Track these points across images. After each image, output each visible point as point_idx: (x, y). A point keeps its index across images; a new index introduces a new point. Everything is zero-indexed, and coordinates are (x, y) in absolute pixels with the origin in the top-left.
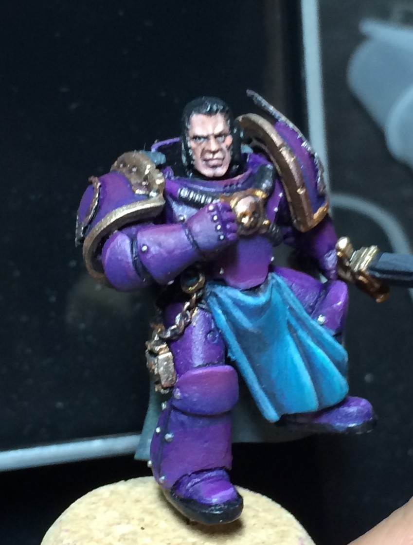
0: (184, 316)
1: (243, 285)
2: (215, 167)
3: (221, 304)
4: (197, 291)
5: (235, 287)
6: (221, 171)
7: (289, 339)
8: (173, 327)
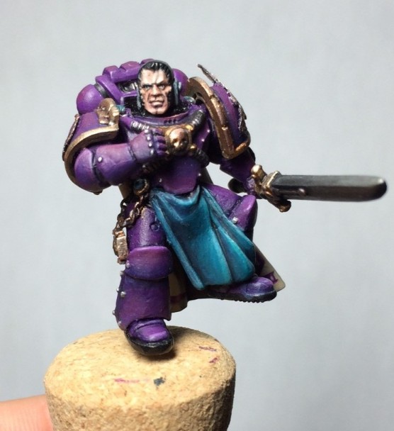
0: (136, 211)
1: (176, 191)
2: (156, 107)
3: (161, 204)
4: (144, 194)
5: (171, 192)
6: (161, 110)
7: (212, 233)
8: (128, 219)
